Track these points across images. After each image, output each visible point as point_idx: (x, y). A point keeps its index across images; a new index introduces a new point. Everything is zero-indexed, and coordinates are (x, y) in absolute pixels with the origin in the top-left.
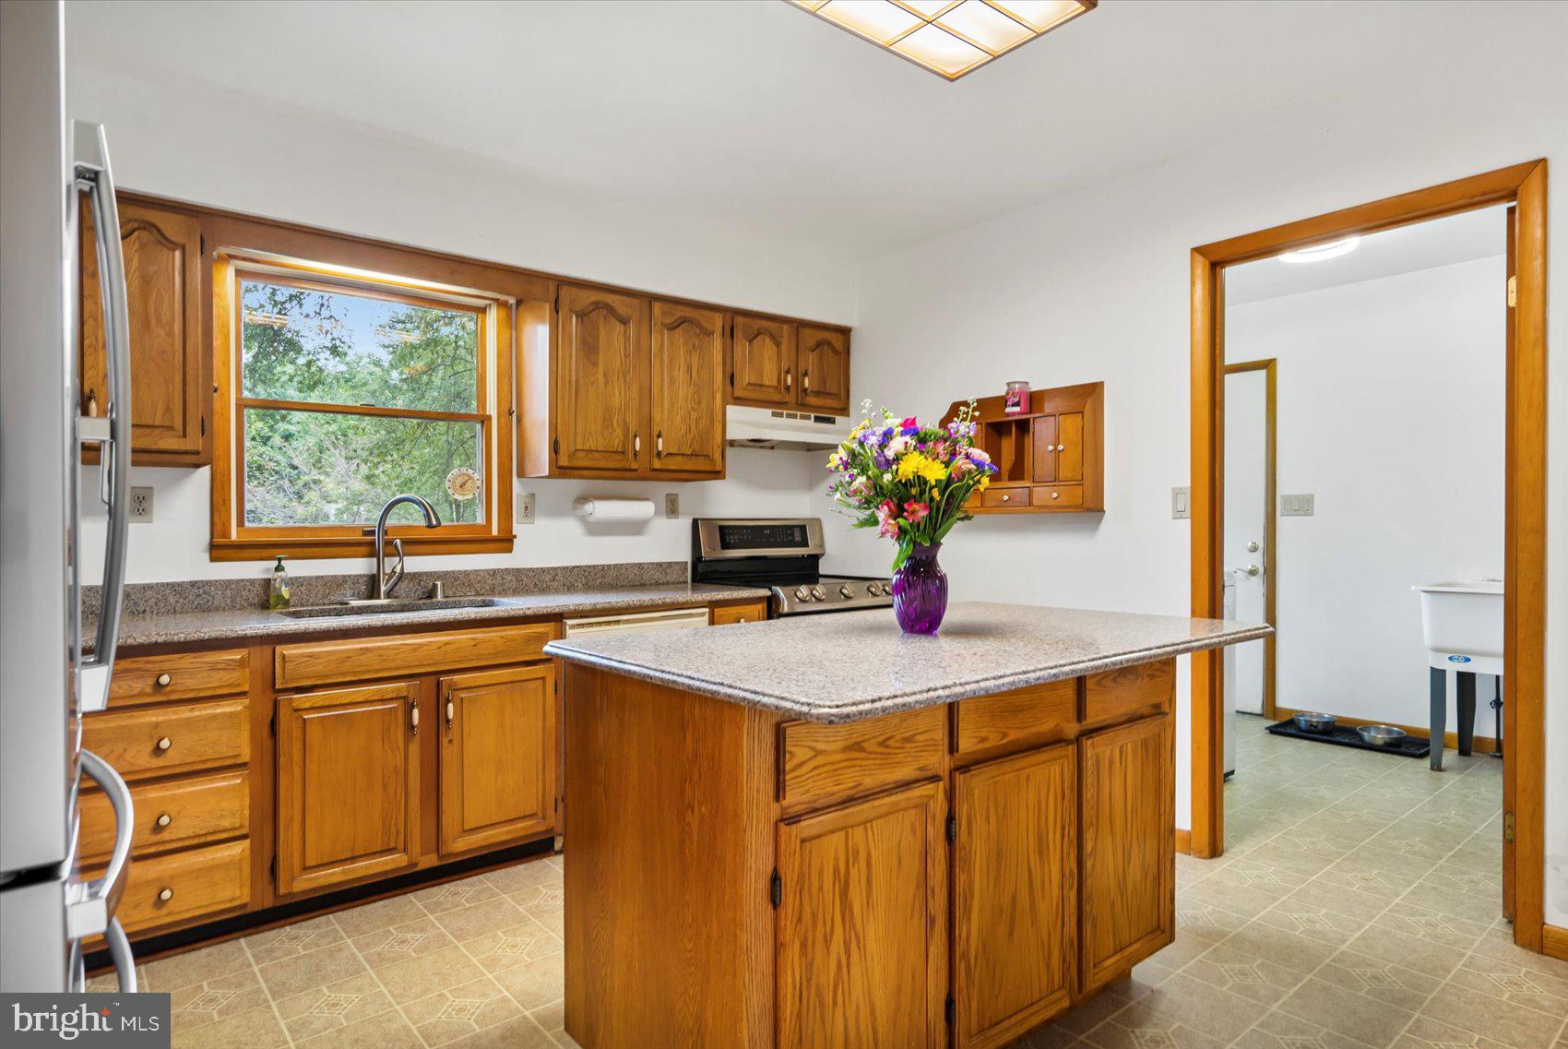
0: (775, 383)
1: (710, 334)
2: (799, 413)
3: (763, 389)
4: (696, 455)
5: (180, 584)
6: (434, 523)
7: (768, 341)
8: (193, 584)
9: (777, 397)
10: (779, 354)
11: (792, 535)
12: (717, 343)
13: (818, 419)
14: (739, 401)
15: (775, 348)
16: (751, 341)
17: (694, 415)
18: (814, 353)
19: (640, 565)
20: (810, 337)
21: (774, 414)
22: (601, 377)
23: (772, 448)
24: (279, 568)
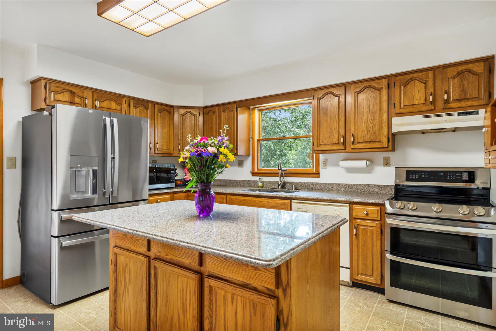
0: (423, 101)
1: (380, 90)
2: (444, 114)
3: (415, 106)
4: (373, 142)
5: (247, 181)
6: (280, 168)
7: (417, 83)
8: (249, 181)
9: (425, 108)
10: (426, 88)
11: (461, 176)
12: (385, 92)
13: (460, 114)
14: (398, 114)
15: (423, 85)
16: (405, 86)
17: (371, 125)
18: (456, 80)
19: (369, 185)
20: (452, 72)
21: (424, 117)
22: (329, 118)
23: (454, 131)
24: (260, 179)
